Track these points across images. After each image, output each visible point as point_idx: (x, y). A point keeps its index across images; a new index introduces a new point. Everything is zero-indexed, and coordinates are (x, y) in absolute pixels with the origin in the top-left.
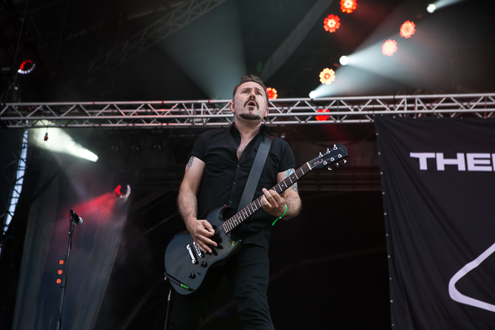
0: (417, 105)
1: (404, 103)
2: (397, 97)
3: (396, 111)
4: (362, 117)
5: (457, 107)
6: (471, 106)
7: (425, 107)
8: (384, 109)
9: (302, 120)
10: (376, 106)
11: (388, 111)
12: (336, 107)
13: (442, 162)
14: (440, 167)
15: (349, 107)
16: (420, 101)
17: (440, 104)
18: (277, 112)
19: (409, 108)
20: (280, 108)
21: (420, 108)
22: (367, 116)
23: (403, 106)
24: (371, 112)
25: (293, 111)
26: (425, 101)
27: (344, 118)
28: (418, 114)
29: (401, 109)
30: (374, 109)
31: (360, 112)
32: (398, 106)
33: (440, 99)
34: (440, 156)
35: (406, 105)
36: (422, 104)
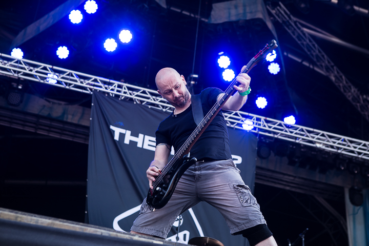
0: (123, 90)
1: (115, 87)
2: (112, 81)
3: (108, 91)
4: (85, 88)
5: (148, 98)
6: (157, 100)
7: (128, 93)
8: (101, 87)
9: (41, 79)
10: (96, 84)
11: (103, 89)
12: (68, 77)
13: (128, 138)
14: (127, 141)
15: (78, 79)
16: (126, 88)
17: (139, 93)
18: (24, 69)
19: (118, 91)
20: (28, 67)
21: (125, 93)
22: (88, 89)
23: (114, 88)
24: (92, 87)
25: (37, 72)
26: (129, 89)
27: (72, 86)
28: (123, 96)
29: (112, 90)
30: (94, 85)
31: (84, 85)
32: (111, 87)
33: (140, 90)
34: (128, 133)
35: (116, 88)
36: (127, 90)
